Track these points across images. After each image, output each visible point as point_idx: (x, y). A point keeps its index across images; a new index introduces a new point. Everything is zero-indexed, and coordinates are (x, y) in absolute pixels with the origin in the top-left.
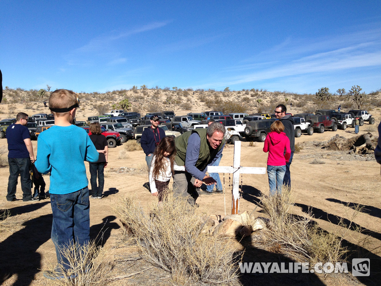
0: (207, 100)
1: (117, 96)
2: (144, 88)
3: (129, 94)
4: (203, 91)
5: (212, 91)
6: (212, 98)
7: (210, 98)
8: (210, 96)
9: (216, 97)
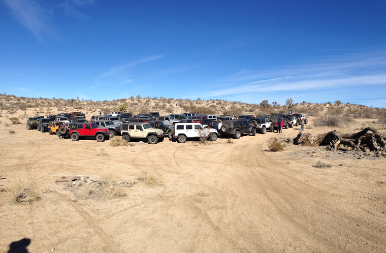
0: (184, 106)
1: (119, 103)
2: (139, 97)
3: (127, 101)
4: (181, 100)
5: (188, 100)
6: (188, 105)
7: (187, 105)
8: (186, 103)
9: (191, 104)
